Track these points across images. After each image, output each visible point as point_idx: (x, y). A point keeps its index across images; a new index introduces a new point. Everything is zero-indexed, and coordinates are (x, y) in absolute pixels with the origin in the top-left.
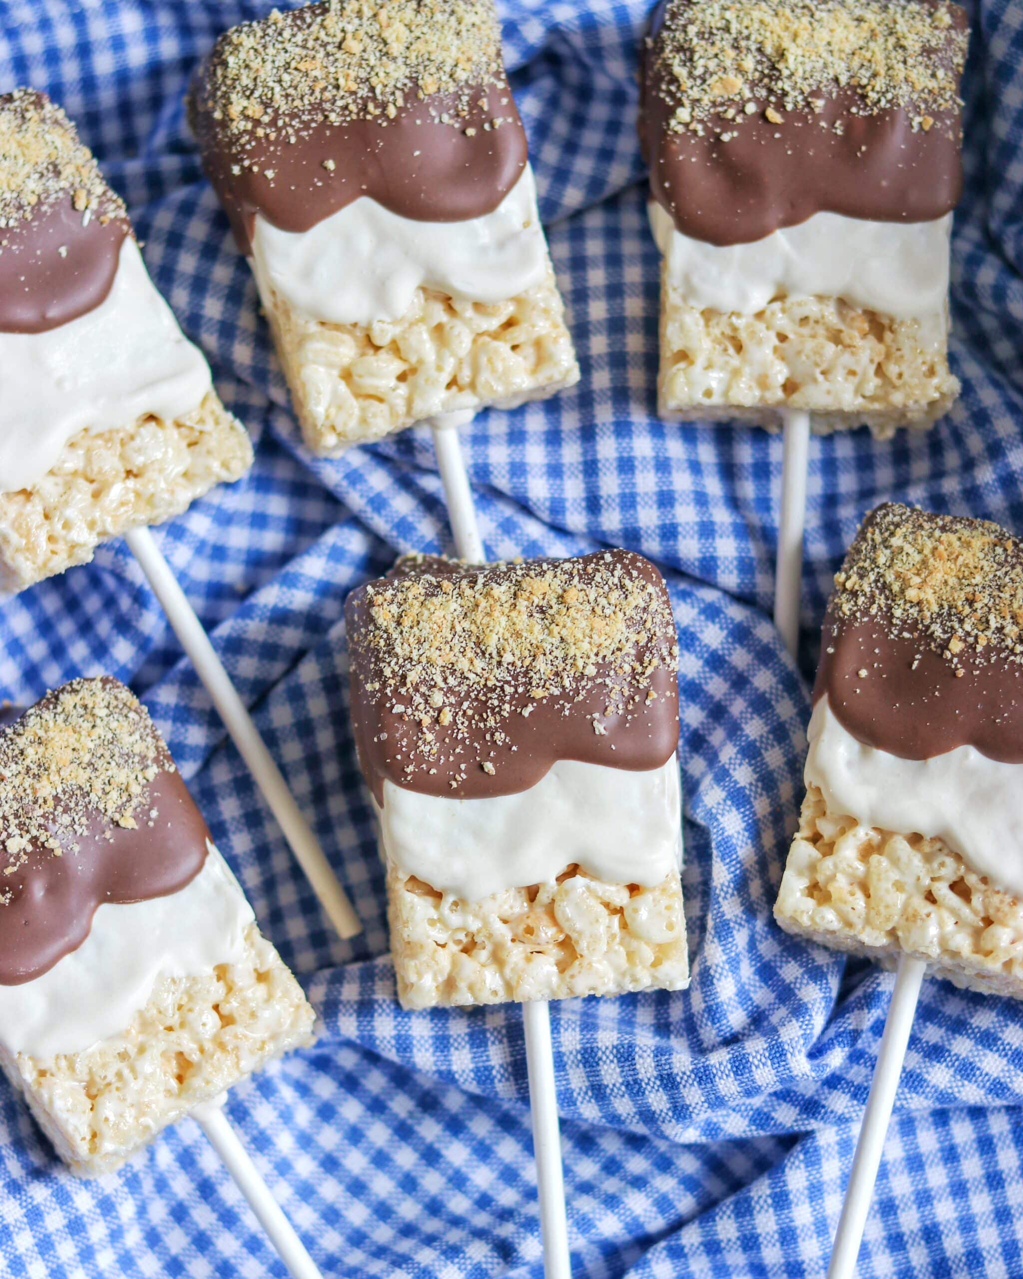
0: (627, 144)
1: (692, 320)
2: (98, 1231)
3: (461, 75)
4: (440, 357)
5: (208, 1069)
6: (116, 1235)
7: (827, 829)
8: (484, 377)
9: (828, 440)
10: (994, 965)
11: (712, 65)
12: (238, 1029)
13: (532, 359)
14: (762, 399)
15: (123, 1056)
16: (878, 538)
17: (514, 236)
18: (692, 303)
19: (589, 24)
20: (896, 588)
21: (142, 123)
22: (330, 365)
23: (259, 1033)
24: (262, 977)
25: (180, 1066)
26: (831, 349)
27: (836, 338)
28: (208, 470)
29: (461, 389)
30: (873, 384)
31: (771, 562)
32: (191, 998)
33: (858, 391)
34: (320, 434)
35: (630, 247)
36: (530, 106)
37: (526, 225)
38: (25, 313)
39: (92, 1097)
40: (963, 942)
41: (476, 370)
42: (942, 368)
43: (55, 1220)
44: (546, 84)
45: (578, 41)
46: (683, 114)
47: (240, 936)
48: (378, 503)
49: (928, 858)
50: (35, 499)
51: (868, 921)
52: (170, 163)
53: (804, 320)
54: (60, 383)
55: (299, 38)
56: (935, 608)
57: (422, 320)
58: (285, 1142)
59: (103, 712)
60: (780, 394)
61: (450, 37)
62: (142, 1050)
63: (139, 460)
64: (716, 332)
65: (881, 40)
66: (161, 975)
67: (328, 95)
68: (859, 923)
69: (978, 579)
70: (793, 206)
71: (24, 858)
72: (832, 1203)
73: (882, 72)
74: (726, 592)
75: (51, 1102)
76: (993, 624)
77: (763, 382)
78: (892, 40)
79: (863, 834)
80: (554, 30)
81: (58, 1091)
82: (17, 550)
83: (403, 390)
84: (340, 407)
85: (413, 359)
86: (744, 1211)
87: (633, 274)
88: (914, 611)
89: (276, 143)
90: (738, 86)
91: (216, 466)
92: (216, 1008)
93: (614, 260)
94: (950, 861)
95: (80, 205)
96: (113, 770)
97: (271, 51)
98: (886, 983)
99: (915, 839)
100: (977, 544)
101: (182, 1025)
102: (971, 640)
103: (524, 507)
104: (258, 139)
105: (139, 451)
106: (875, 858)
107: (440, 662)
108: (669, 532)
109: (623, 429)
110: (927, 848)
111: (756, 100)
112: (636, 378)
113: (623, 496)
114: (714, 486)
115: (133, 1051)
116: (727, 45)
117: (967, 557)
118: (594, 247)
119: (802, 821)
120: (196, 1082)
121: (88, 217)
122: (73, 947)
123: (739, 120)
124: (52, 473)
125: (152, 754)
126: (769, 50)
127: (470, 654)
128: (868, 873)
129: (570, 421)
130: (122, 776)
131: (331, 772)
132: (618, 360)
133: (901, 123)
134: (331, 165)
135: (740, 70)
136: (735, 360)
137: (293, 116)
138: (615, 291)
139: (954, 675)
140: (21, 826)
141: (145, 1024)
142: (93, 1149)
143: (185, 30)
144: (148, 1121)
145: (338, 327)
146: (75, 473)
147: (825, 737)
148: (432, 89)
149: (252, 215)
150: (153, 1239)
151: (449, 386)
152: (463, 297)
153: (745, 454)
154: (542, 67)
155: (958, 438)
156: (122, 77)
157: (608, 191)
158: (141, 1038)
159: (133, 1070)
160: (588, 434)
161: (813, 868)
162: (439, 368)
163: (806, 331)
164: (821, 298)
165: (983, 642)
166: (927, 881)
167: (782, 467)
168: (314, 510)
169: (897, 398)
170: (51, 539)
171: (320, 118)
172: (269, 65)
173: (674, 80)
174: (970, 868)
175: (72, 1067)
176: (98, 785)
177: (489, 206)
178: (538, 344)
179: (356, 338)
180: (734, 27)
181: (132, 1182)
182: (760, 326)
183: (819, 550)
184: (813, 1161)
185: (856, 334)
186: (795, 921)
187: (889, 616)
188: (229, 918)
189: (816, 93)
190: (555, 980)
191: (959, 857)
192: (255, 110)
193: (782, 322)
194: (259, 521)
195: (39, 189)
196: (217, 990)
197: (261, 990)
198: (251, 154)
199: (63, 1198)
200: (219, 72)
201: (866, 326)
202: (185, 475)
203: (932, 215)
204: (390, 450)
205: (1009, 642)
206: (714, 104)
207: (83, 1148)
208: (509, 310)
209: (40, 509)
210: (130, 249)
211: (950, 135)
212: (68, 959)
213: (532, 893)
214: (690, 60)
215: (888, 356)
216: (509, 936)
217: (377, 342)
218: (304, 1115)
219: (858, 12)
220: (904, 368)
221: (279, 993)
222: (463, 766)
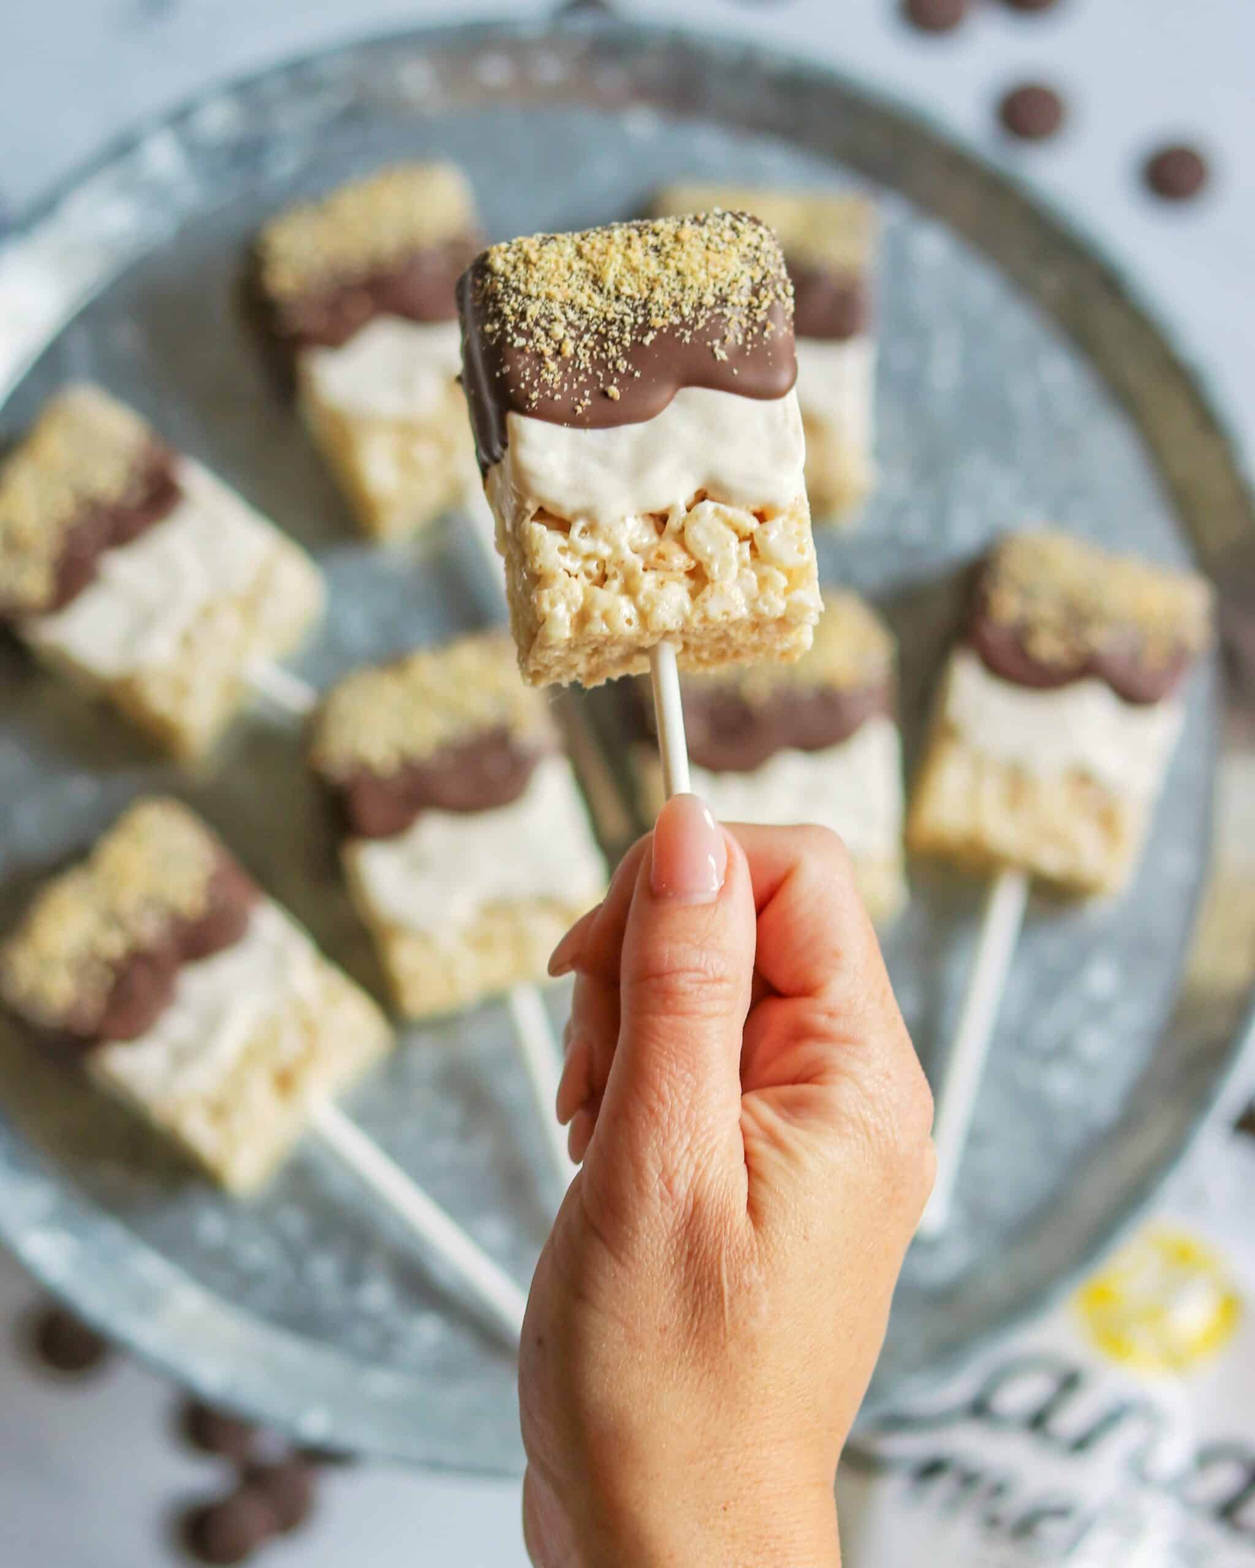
107: (560, 298)
127: (588, 290)
190: (688, 606)
213: (660, 520)
216: (640, 565)
222: (587, 393)
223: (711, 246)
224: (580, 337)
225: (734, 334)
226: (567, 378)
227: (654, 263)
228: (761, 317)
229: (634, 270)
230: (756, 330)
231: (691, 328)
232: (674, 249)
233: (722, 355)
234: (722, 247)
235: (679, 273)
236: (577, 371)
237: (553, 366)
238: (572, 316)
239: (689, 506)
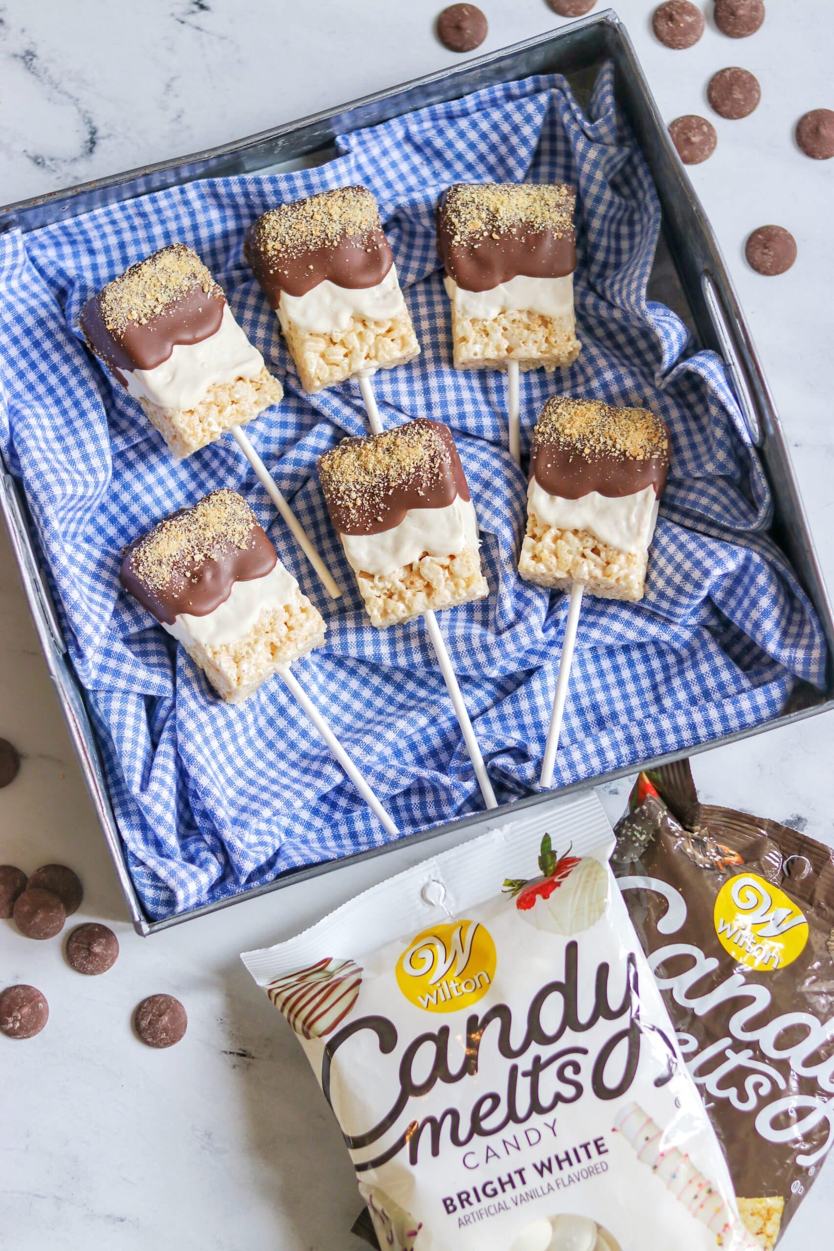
0: (432, 254)
1: (467, 324)
2: (238, 727)
3: (364, 227)
4: (361, 346)
5: (284, 648)
6: (246, 730)
7: (538, 531)
8: (381, 353)
9: (527, 374)
10: (612, 581)
11: (468, 217)
12: (296, 631)
13: (400, 345)
14: (498, 355)
15: (249, 645)
16: (551, 410)
17: (390, 293)
18: (466, 316)
19: (413, 204)
20: (560, 430)
21: (221, 258)
22: (315, 352)
23: (304, 633)
24: (303, 610)
25: (272, 649)
26: (526, 332)
27: (528, 328)
28: (265, 399)
29: (371, 359)
30: (544, 346)
31: (506, 428)
32: (275, 619)
33: (539, 349)
34: (313, 381)
35: (437, 298)
36: (391, 240)
37: (394, 288)
38: (187, 337)
39: (237, 663)
40: (598, 573)
41: (377, 351)
42: (573, 338)
43: (221, 722)
44: (396, 231)
45: (409, 211)
46: (457, 238)
47: (293, 593)
48: (336, 412)
49: (581, 540)
50: (195, 414)
51: (558, 568)
52: (236, 274)
53: (514, 321)
54: (202, 365)
55: (295, 215)
56: (577, 437)
57: (353, 330)
58: (314, 689)
59: (229, 502)
60: (505, 353)
61: (358, 211)
62: (256, 642)
63: (237, 396)
64: (477, 328)
65: (538, 202)
66: (262, 610)
67: (308, 238)
68: (554, 569)
69: (594, 423)
70: (506, 273)
71: (202, 563)
72: (551, 696)
73: (540, 215)
74: (488, 441)
75: (220, 664)
76: (602, 440)
77: (498, 348)
78: (543, 202)
79: (553, 532)
80: (398, 207)
81: (222, 660)
82: (190, 435)
83: (347, 360)
84: (321, 369)
85: (351, 347)
86: (515, 700)
87: (439, 309)
88: (569, 439)
89: (287, 259)
90: (480, 225)
91: (269, 398)
92: (286, 624)
93: (430, 304)
94: (590, 540)
95: (206, 290)
96: (236, 526)
97: (283, 221)
98: (568, 598)
99: (576, 532)
100: (593, 409)
101: (272, 631)
102: (593, 448)
103: (399, 409)
104: (280, 258)
105: (236, 392)
106: (559, 541)
108: (462, 416)
109: (439, 374)
110: (580, 535)
111: (488, 230)
112: (443, 352)
113: (441, 402)
114: (480, 397)
115: (252, 642)
116: (474, 208)
117: (589, 414)
118: (421, 299)
119: (527, 530)
120: (280, 654)
121: (209, 294)
122: (224, 600)
123: (481, 239)
124: (201, 403)
125: (251, 519)
126: (492, 209)
128: (557, 548)
129: (416, 372)
130: (240, 528)
131: (323, 529)
132: (435, 345)
133: (549, 237)
134: (311, 267)
135: (480, 218)
136: (486, 340)
137: (294, 248)
138: (432, 317)
139: (587, 463)
140: (199, 550)
141: (257, 631)
142: (239, 684)
143: (238, 217)
144: (261, 671)
145: (318, 335)
146: (210, 403)
147: (535, 493)
148: (351, 233)
149: (279, 291)
150: (261, 733)
151: (366, 358)
152: (370, 320)
153: (492, 383)
154: (394, 224)
155: (583, 370)
156: (212, 239)
157: (426, 275)
158: (255, 637)
159: (253, 650)
160: (425, 377)
161: (533, 548)
162: (362, 351)
163: (515, 326)
164: (520, 311)
165: (598, 448)
166: (581, 549)
167: (508, 388)
168: (307, 419)
169: (555, 351)
170: (203, 430)
171: (305, 248)
172: (283, 227)
173: (453, 224)
174: (599, 542)
175: (227, 650)
176: (230, 532)
177: (378, 282)
178: (402, 338)
179: (326, 340)
180: (476, 200)
181: (251, 706)
182: (496, 325)
183: (526, 422)
184: (543, 677)
185: (536, 325)
186: (527, 571)
187: (558, 441)
188: (288, 586)
189: (513, 226)
191: (594, 538)
192: (278, 246)
193: (505, 322)
194: (284, 425)
195: (188, 284)
196: (285, 617)
197: (303, 616)
198: (277, 265)
199: (224, 712)
200: (261, 231)
201: (540, 322)
202: (255, 403)
203: (565, 274)
204: (340, 390)
205: (609, 448)
206: (470, 233)
207: (234, 684)
208: (389, 325)
209: (197, 418)
210: (227, 308)
211: (570, 240)
212: (223, 605)
213: (410, 566)
214: (458, 215)
215: (550, 334)
216: (404, 587)
217: (335, 341)
218: (321, 678)
219: (528, 191)
220: (557, 339)
221: (311, 616)
222: (370, 520)
224: (363, 496)
226: (361, 516)
227: (387, 458)
229: (380, 462)
231: (407, 484)
233: (422, 493)
236: (365, 511)
237: (354, 511)
238: (358, 486)
239: (420, 559)
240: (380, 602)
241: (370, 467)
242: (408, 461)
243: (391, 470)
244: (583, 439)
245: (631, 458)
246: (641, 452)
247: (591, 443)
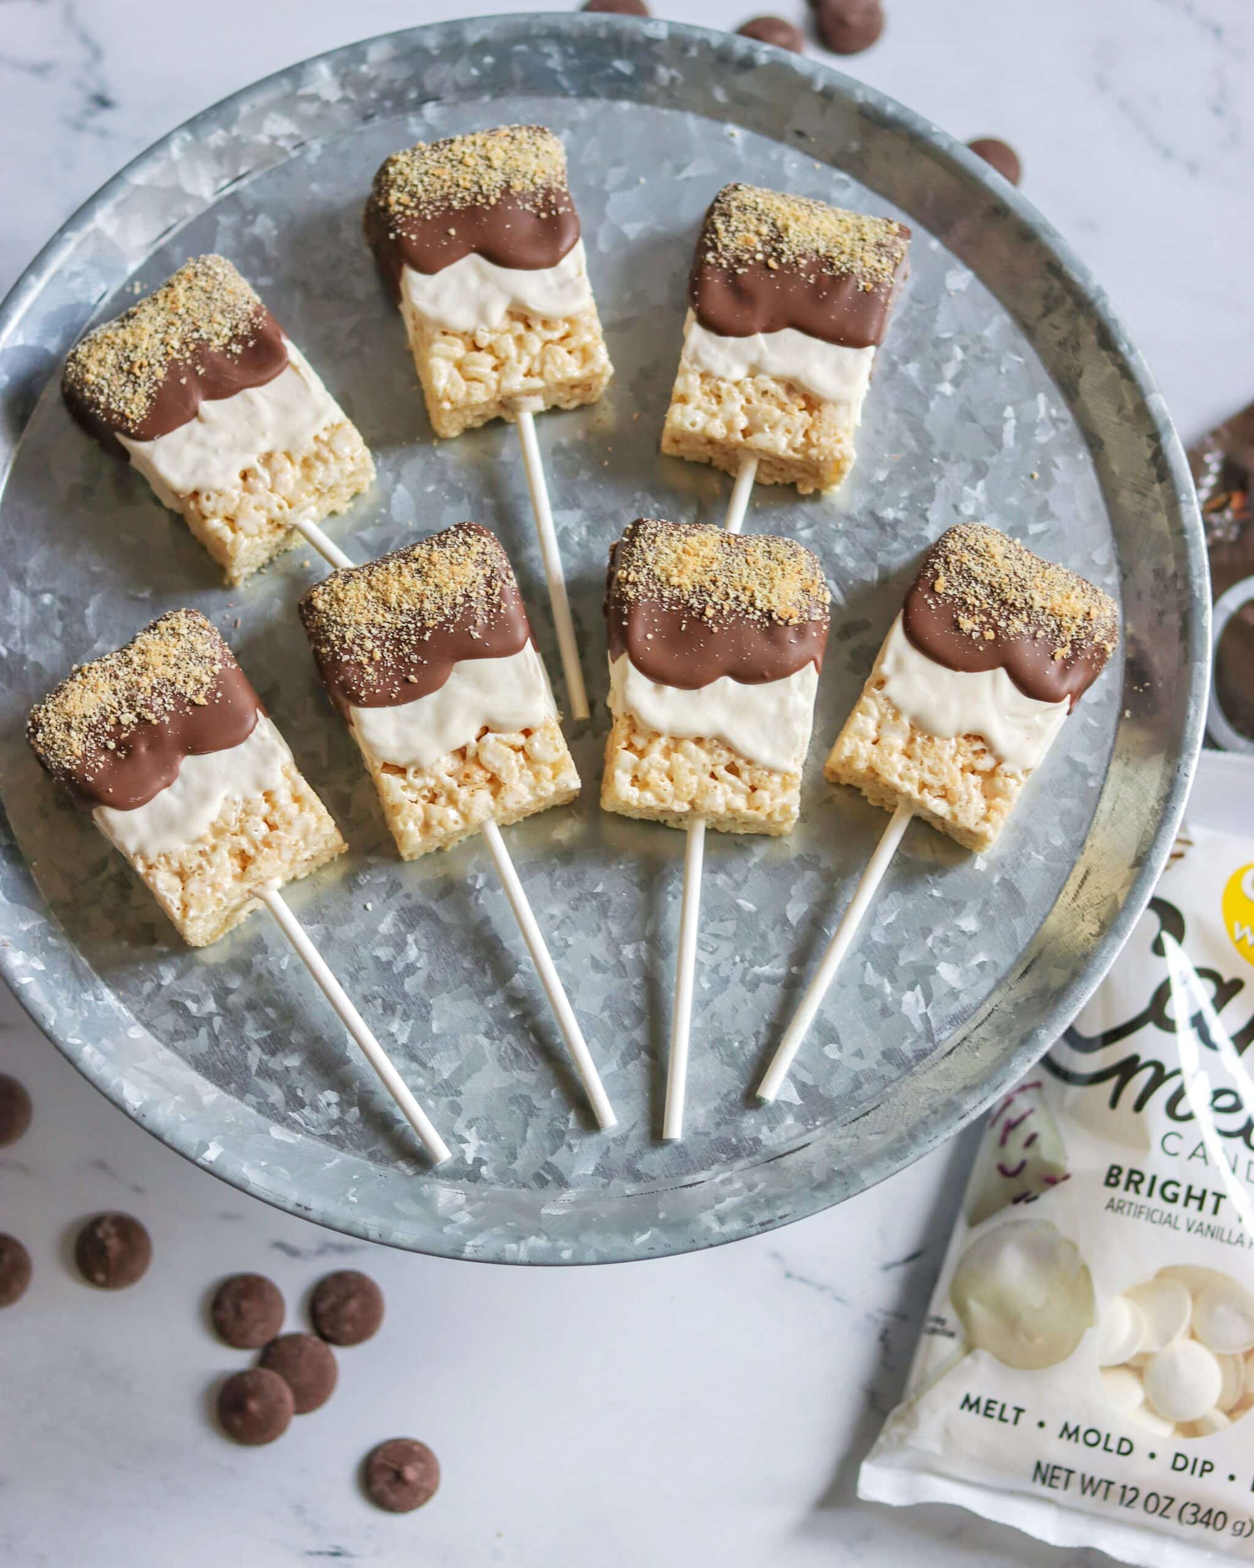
5: (261, 860)
12: (281, 833)
15: (202, 853)
20: (663, 579)
25: (242, 859)
32: (247, 814)
39: (183, 880)
40: (739, 803)
49: (709, 752)
51: (675, 797)
56: (691, 589)
62: (215, 849)
66: (225, 799)
68: (669, 799)
69: (715, 568)
71: (133, 727)
76: (732, 595)
79: (664, 741)
88: (676, 592)
92: (265, 819)
94: (724, 752)
99: (699, 740)
101: (241, 833)
102: (719, 607)
106: (674, 756)
110: (707, 745)
115: (208, 850)
122: (167, 784)
128: (670, 766)
139: (711, 631)
140: (130, 707)
141: (216, 831)
158: (214, 841)
159: (209, 862)
161: (634, 767)
165: (727, 608)
166: (710, 767)
174: (738, 756)
187: (660, 597)
190: (494, 806)
191: (729, 749)
205: (743, 606)
212: (165, 791)
213: (463, 753)
216: (455, 784)
222: (396, 683)
223: (454, 561)
224: (383, 644)
225: (481, 619)
226: (382, 676)
227: (419, 583)
228: (496, 600)
229: (407, 591)
230: (494, 610)
231: (451, 622)
232: (429, 569)
233: (476, 635)
234: (460, 560)
235: (437, 586)
236: (387, 669)
238: (374, 631)
239: (478, 740)
240: (418, 810)
241: (393, 600)
242: (452, 585)
243: (426, 601)
244: (701, 590)
245: (781, 623)
246: (795, 612)
247: (715, 599)
